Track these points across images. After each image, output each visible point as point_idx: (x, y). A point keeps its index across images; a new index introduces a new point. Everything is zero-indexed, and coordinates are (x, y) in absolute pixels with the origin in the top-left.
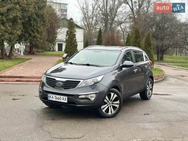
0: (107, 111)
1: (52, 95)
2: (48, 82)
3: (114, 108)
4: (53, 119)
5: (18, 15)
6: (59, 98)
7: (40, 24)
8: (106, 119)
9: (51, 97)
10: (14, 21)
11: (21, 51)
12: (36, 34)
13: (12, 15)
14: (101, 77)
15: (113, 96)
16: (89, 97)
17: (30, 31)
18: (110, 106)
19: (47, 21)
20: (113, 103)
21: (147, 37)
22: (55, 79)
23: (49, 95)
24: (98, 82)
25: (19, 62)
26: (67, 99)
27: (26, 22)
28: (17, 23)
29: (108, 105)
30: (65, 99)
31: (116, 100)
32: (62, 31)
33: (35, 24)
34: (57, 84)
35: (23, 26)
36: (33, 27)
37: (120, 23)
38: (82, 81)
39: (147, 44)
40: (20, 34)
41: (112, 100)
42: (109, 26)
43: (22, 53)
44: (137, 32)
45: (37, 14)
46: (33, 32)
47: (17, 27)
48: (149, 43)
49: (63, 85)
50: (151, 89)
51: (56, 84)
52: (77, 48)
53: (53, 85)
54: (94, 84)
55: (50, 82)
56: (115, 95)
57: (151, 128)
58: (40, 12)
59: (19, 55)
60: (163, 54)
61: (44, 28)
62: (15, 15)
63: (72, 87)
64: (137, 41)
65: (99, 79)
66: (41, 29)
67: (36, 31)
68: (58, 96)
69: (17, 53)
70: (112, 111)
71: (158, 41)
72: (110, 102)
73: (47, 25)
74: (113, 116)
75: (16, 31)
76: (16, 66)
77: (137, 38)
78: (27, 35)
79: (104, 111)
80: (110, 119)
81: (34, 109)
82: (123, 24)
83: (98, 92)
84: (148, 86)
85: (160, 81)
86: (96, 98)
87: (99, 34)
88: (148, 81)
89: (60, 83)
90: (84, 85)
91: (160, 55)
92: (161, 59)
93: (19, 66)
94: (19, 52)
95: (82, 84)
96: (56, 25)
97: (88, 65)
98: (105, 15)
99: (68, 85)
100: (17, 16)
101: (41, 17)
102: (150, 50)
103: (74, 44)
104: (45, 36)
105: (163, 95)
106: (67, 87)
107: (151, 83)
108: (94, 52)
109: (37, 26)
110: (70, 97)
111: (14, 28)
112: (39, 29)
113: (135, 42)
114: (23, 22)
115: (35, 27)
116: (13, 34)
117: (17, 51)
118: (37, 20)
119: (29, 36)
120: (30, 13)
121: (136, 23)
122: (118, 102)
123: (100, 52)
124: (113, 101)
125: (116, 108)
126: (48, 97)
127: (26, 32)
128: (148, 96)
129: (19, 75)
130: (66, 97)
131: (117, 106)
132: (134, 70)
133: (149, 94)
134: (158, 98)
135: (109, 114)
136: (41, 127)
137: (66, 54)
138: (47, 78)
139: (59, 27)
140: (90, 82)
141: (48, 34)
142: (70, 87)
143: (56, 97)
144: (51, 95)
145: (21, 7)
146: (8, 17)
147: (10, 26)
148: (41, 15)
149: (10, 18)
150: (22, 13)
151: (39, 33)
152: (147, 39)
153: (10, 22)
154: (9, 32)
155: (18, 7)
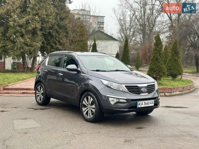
5: (38, 26)
7: (63, 35)
10: (34, 32)
12: (58, 46)
13: (31, 27)
17: (52, 42)
19: (70, 32)
21: (173, 45)
28: (37, 34)
33: (56, 35)
35: (45, 39)
36: (55, 39)
39: (174, 53)
40: (40, 46)
45: (58, 25)
46: (55, 44)
47: (37, 39)
58: (62, 23)
61: (67, 39)
62: (35, 26)
66: (64, 40)
67: (58, 42)
73: (69, 36)
75: (36, 43)
77: (157, 45)
78: (49, 47)
85: (185, 94)
87: (125, 44)
100: (36, 28)
101: (64, 28)
109: (59, 38)
111: (33, 39)
112: (61, 40)
114: (43, 34)
115: (57, 38)
116: (32, 47)
118: (59, 31)
119: (51, 48)
120: (50, 24)
127: (49, 44)
145: (40, 18)
146: (27, 29)
147: (29, 38)
148: (63, 26)
149: (30, 30)
150: (42, 24)
151: (62, 45)
152: (173, 47)
153: (29, 34)
154: (29, 44)
155: (37, 18)
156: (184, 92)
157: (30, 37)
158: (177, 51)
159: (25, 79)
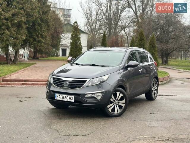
0: (113, 110)
1: (59, 95)
2: (55, 82)
3: (120, 107)
4: (60, 119)
5: (23, 19)
6: (66, 97)
7: (45, 28)
8: (112, 118)
9: (58, 97)
10: (19, 26)
11: (26, 56)
12: (40, 39)
13: (17, 20)
14: (107, 76)
15: (119, 95)
16: (95, 96)
17: (35, 35)
18: (116, 105)
19: (51, 26)
20: (119, 102)
21: (151, 40)
22: (61, 79)
23: (56, 95)
24: (104, 81)
25: (24, 66)
26: (73, 98)
27: (30, 26)
28: (22, 27)
29: (114, 104)
30: (71, 98)
31: (122, 99)
32: (66, 36)
33: (39, 29)
34: (64, 84)
35: (28, 31)
36: (38, 32)
37: (124, 28)
38: (88, 80)
39: (151, 47)
40: (24, 39)
41: (117, 99)
42: (113, 30)
43: (26, 58)
44: (141, 34)
45: (41, 19)
46: (38, 36)
47: (22, 32)
48: (153, 46)
49: (70, 84)
50: (157, 90)
51: (62, 83)
52: (81, 50)
53: (60, 85)
54: (100, 83)
55: (56, 82)
56: (121, 94)
57: (157, 126)
58: (44, 17)
59: (23, 60)
60: (167, 58)
61: (48, 32)
62: (20, 20)
63: (79, 86)
64: (142, 44)
65: (105, 78)
66: (46, 33)
67: (40, 35)
68: (65, 96)
69: (21, 59)
70: (118, 111)
71: (163, 44)
72: (116, 101)
73: (51, 29)
74: (119, 115)
75: (21, 35)
76: (21, 70)
79: (110, 110)
80: (116, 118)
81: (41, 109)
82: (127, 28)
83: (104, 91)
84: (153, 87)
85: (165, 84)
86: (102, 96)
87: (103, 38)
88: (153, 81)
89: (67, 83)
90: (90, 84)
91: (165, 59)
92: (166, 62)
93: (23, 70)
94: (24, 57)
95: (88, 83)
96: (60, 30)
97: (94, 65)
98: (109, 19)
99: (75, 84)
100: (22, 21)
101: (46, 22)
102: (155, 52)
103: (79, 47)
104: (49, 41)
105: (168, 96)
106: (74, 86)
107: (156, 84)
108: (99, 52)
109: (41, 31)
110: (77, 96)
111: (18, 32)
112: (43, 33)
113: (139, 44)
114: (27, 27)
115: (40, 31)
116: (17, 39)
117: (21, 56)
118: (41, 25)
119: (34, 41)
120: (35, 18)
121: (139, 27)
122: (124, 101)
123: (105, 53)
124: (119, 101)
125: (122, 108)
126: (55, 97)
127: (31, 36)
128: (153, 96)
129: (24, 79)
130: (72, 97)
131: (123, 105)
132: (139, 71)
133: (154, 95)
134: (163, 98)
135: (115, 113)
136: (49, 125)
137: (71, 57)
138: (54, 78)
139: (63, 32)
140: (96, 81)
141: (52, 39)
142: (77, 86)
143: (63, 97)
144: (57, 95)
145: (26, 12)
146: (12, 22)
147: (15, 31)
148: (45, 20)
149: (15, 23)
150: (27, 17)
151: (44, 38)
152: (151, 42)
153: (15, 27)
154: (14, 37)
155: (23, 12)
156: (164, 82)
157: (15, 29)
158: (154, 45)
159: (16, 71)
